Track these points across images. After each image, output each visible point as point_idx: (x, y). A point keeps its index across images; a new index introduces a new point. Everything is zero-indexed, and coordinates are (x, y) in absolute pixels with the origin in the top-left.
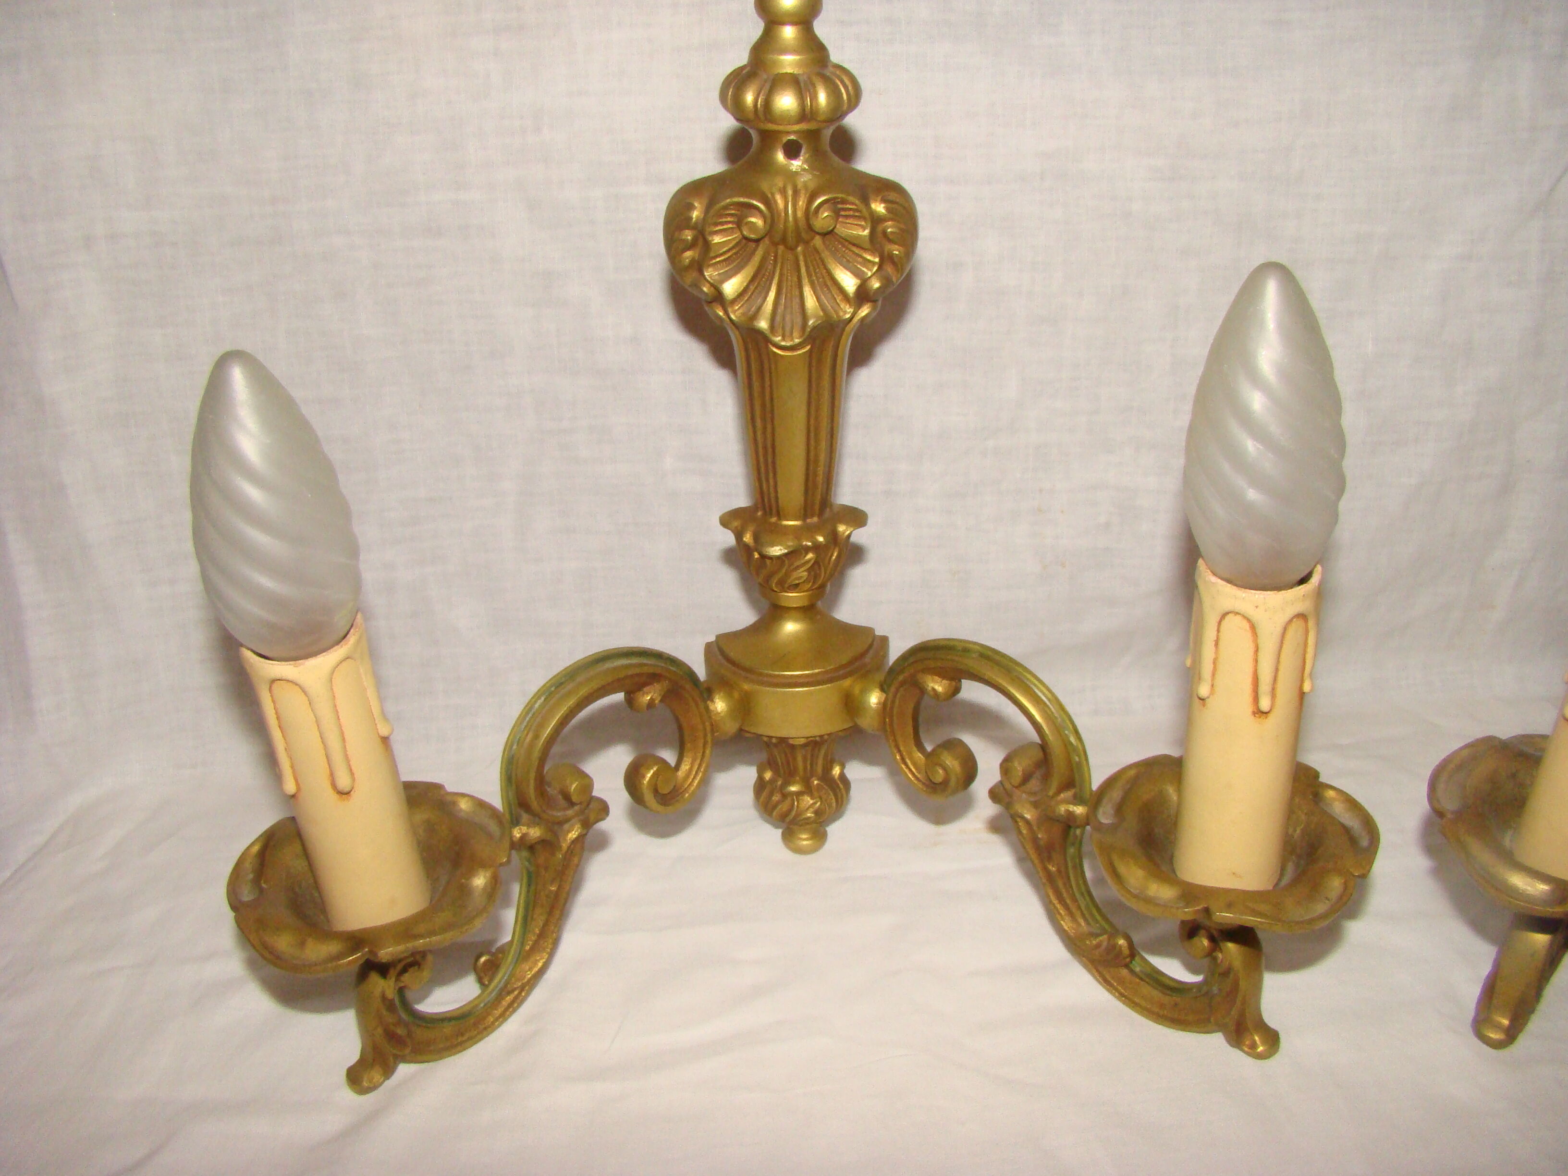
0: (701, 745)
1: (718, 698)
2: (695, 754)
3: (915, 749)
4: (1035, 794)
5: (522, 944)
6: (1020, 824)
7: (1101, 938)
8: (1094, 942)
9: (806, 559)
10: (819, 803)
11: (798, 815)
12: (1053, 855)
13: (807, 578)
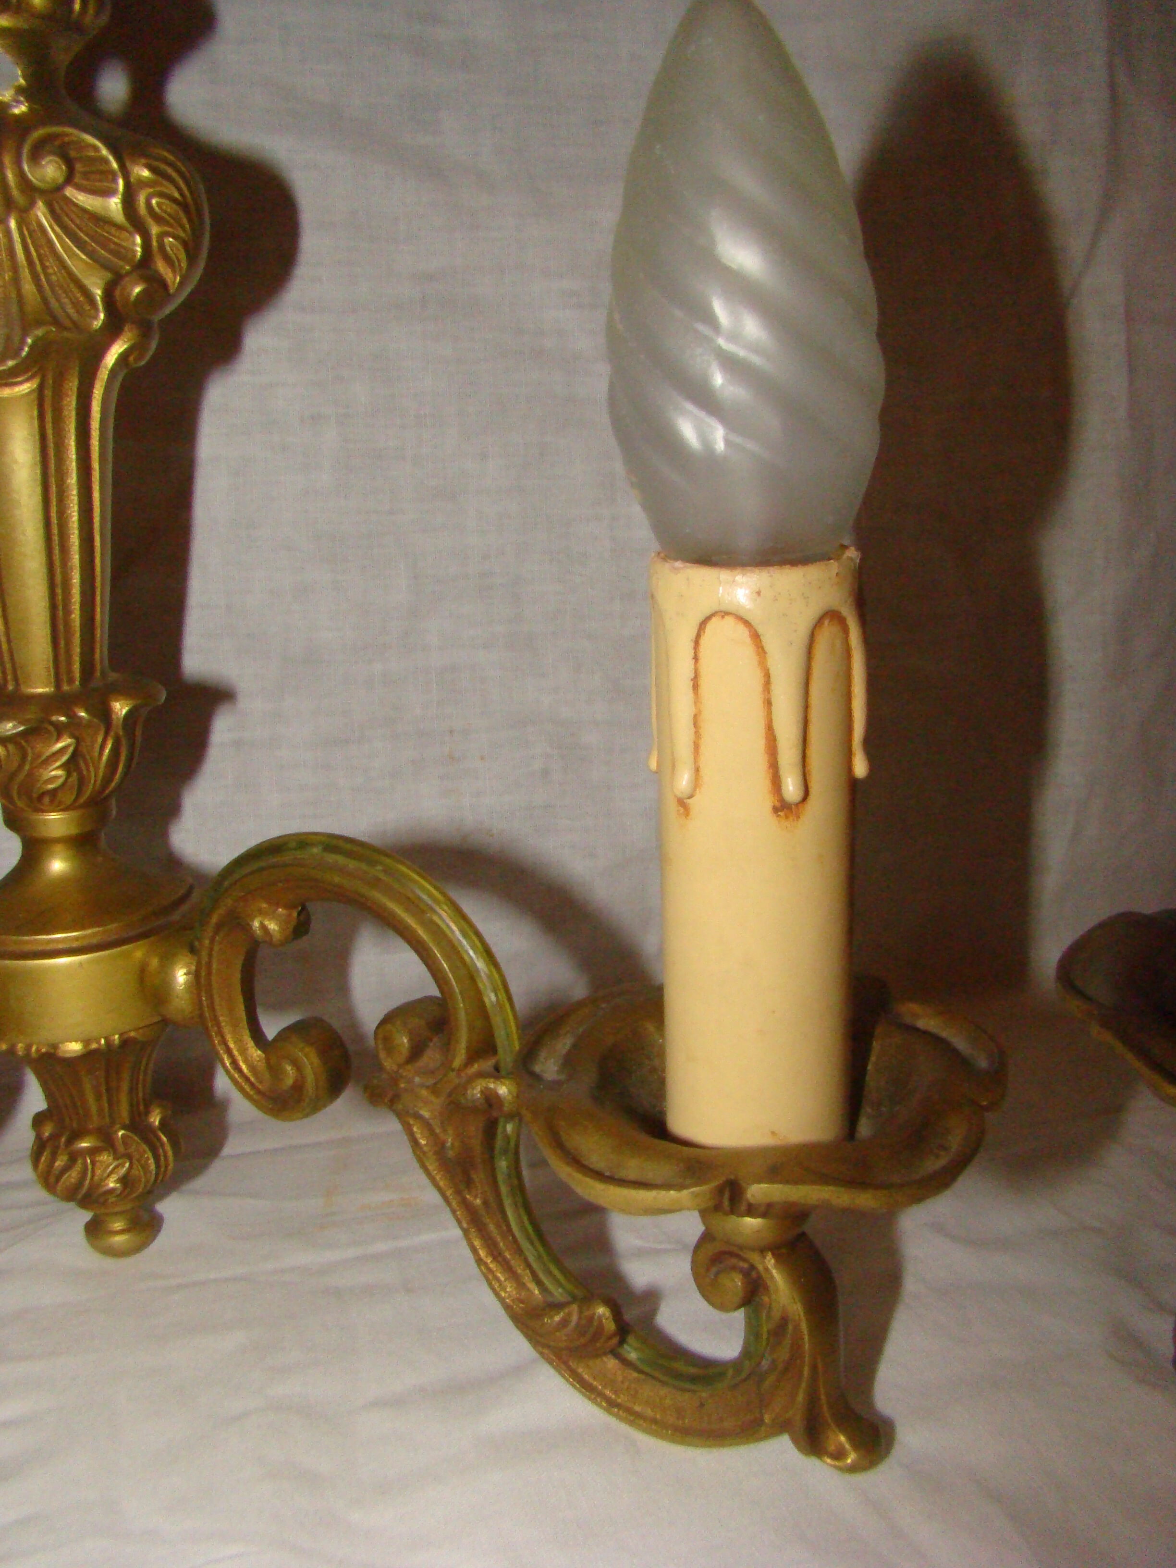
3: (251, 1043)
4: (431, 1072)
7: (566, 1311)
8: (557, 1318)
9: (60, 745)
10: (127, 1165)
11: (94, 1186)
12: (474, 1176)
13: (67, 779)
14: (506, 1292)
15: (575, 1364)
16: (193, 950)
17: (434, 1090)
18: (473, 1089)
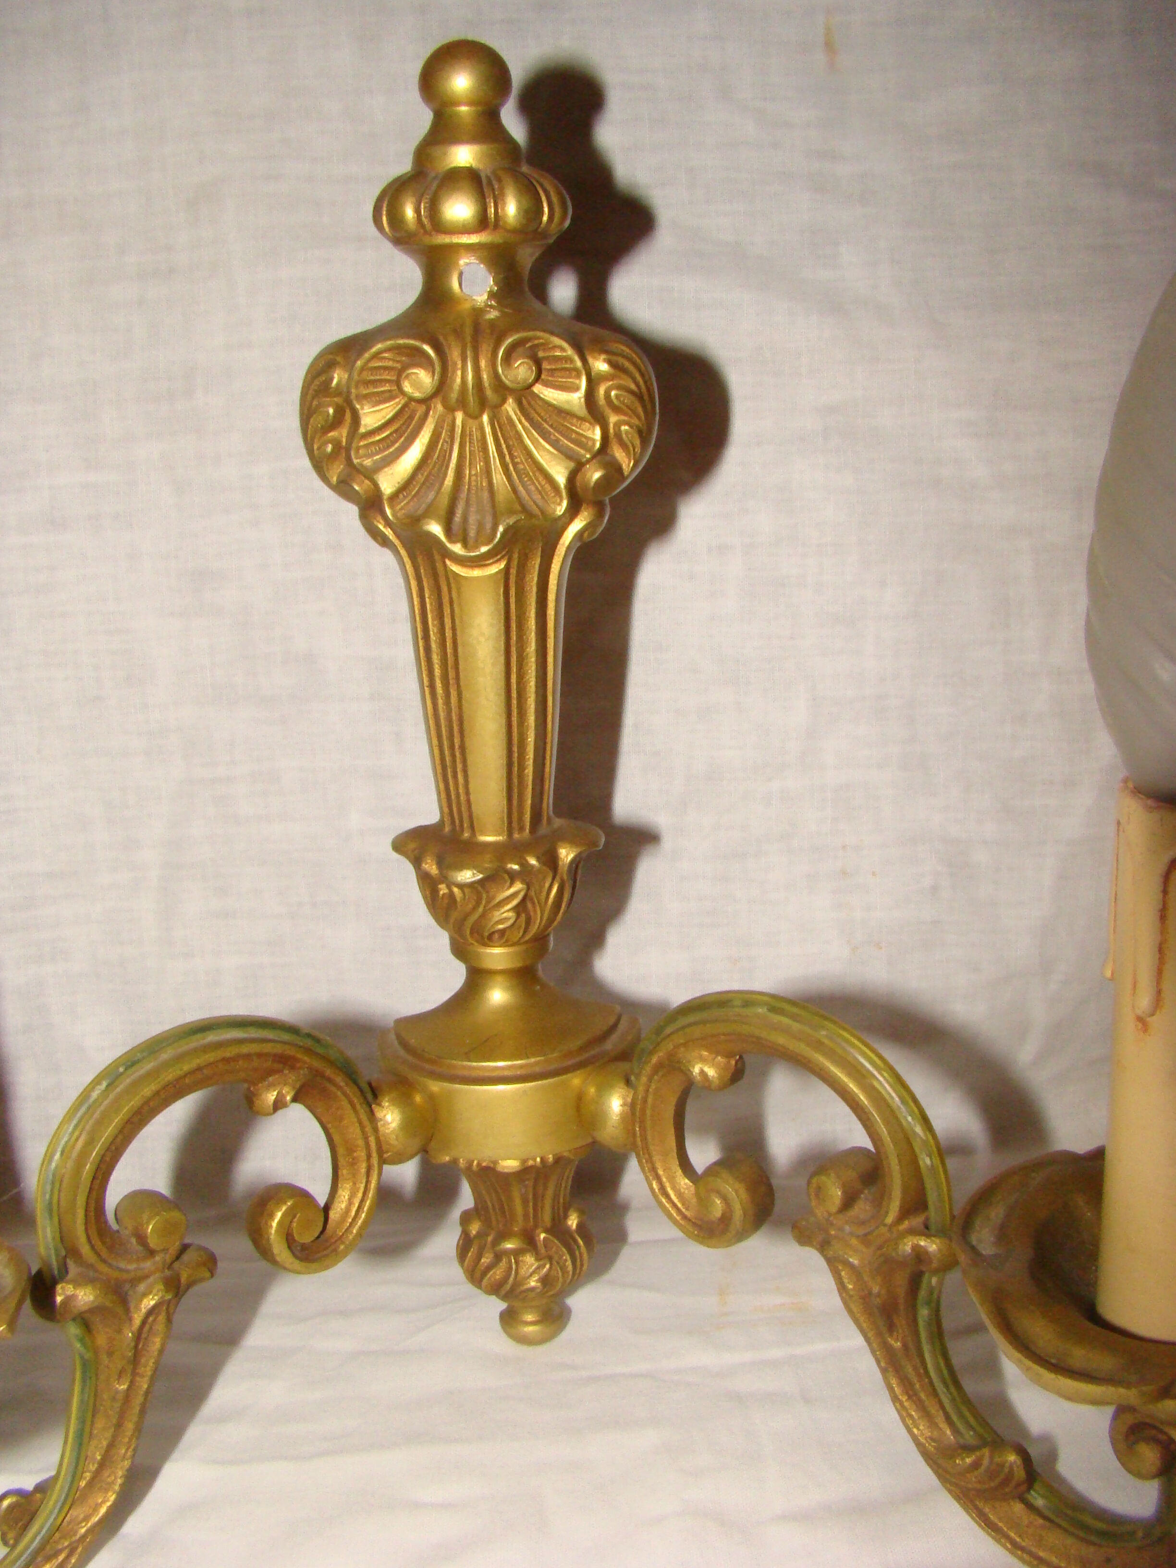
0: (363, 1170)
1: (388, 1101)
2: (355, 1184)
3: (679, 1172)
4: (863, 1223)
5: (75, 1476)
6: (843, 1273)
7: (978, 1454)
8: (968, 1461)
9: (512, 890)
10: (548, 1266)
11: (517, 1284)
12: (896, 1321)
13: (515, 922)
14: (918, 1429)
15: (982, 1504)
16: (628, 1082)
17: (865, 1239)
18: (905, 1244)
